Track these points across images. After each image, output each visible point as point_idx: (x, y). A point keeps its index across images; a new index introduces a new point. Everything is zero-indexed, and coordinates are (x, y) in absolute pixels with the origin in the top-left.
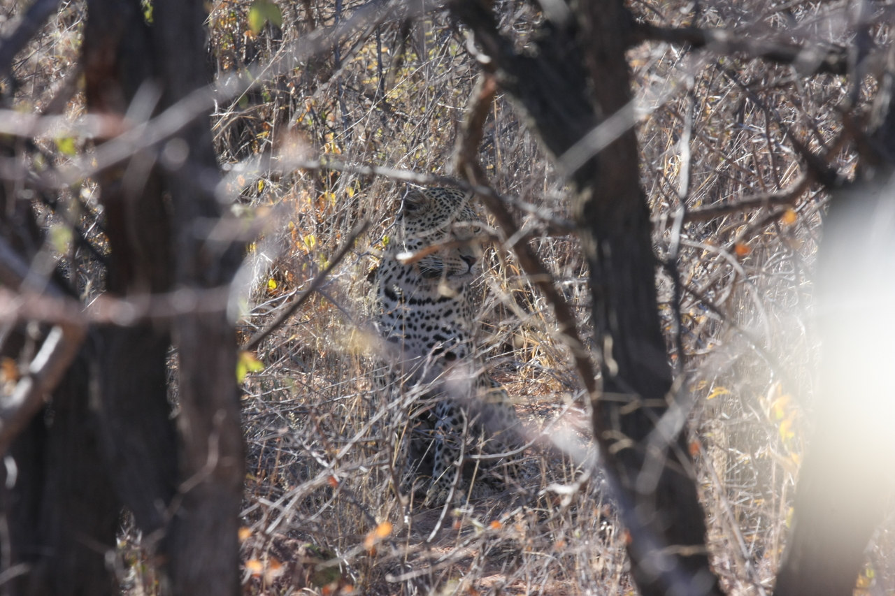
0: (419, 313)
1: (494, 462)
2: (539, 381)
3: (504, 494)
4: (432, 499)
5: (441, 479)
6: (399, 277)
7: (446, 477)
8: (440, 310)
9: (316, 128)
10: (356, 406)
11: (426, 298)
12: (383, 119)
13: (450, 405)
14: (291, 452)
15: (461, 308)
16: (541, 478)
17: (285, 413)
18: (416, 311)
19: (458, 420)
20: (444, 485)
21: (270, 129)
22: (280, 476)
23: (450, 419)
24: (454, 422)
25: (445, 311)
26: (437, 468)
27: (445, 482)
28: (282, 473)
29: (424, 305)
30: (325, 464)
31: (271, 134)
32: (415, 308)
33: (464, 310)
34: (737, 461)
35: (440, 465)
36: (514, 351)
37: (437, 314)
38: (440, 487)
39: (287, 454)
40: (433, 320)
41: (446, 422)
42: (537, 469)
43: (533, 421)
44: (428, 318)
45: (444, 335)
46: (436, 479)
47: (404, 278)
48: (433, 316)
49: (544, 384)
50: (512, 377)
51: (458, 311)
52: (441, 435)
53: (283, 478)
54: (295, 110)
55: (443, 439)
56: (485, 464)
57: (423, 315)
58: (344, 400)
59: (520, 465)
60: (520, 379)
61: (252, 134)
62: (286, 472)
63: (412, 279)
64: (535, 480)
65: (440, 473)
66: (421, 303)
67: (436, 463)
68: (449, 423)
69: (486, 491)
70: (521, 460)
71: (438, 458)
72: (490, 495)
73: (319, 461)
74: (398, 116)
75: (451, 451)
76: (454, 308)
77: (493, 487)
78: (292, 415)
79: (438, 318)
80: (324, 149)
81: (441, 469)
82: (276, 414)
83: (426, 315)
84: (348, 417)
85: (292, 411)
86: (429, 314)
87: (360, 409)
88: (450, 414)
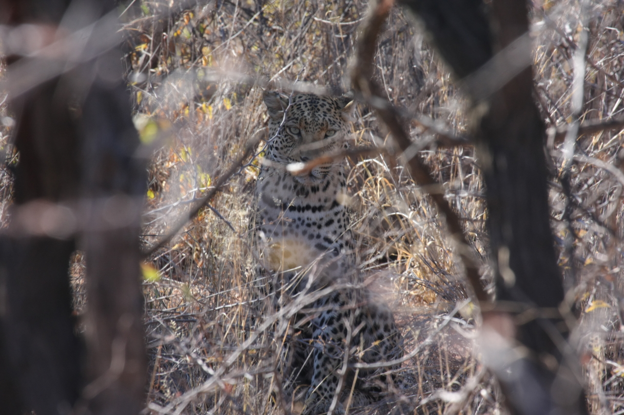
0: (299, 219)
1: (372, 371)
2: (412, 293)
3: (381, 404)
4: (311, 408)
5: (320, 388)
6: (277, 184)
7: (325, 386)
8: (321, 219)
9: (195, 41)
10: (237, 315)
11: (304, 205)
12: (261, 33)
13: (330, 315)
14: (173, 360)
15: (342, 219)
16: (418, 387)
17: (168, 321)
18: (296, 218)
19: (338, 329)
20: (323, 394)
21: (149, 41)
22: (162, 383)
23: (331, 328)
24: (335, 331)
25: (326, 220)
26: (317, 377)
27: (323, 391)
28: (164, 381)
29: (303, 211)
30: (210, 371)
31: (149, 47)
32: (296, 214)
33: (344, 220)
34: (615, 373)
35: (319, 373)
36: (388, 262)
37: (318, 222)
38: (318, 396)
39: (169, 361)
40: (315, 228)
41: (326, 331)
42: (413, 379)
43: (409, 332)
44: (309, 225)
45: (326, 244)
46: (315, 387)
47: (281, 184)
48: (314, 224)
49: (418, 296)
50: (386, 288)
51: (339, 221)
52: (320, 344)
53: (165, 385)
54: (174, 23)
55: (323, 349)
56: (363, 373)
57: (303, 221)
58: (226, 309)
59: (397, 375)
60: (394, 291)
61: (131, 45)
62: (168, 379)
63: (288, 185)
64: (412, 390)
65: (319, 381)
66: (300, 209)
67: (316, 372)
68: (330, 333)
69: (362, 401)
70: (398, 370)
71: (318, 367)
72: (366, 404)
73: (205, 368)
74: (275, 30)
75: (331, 360)
76: (336, 219)
77: (369, 396)
78: (174, 323)
79: (320, 227)
80: (202, 62)
81: (321, 378)
82: (158, 323)
83: (306, 222)
84: (229, 326)
85: (173, 319)
86: (311, 222)
87: (241, 317)
88: (330, 323)
